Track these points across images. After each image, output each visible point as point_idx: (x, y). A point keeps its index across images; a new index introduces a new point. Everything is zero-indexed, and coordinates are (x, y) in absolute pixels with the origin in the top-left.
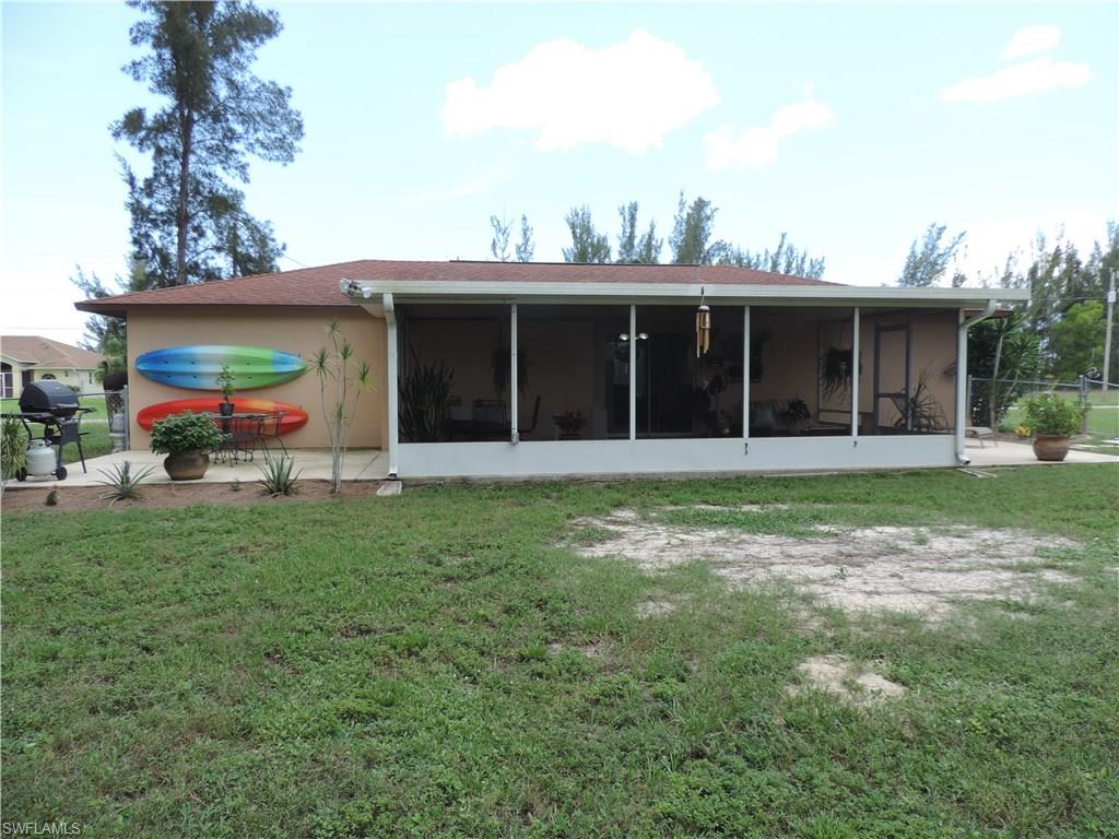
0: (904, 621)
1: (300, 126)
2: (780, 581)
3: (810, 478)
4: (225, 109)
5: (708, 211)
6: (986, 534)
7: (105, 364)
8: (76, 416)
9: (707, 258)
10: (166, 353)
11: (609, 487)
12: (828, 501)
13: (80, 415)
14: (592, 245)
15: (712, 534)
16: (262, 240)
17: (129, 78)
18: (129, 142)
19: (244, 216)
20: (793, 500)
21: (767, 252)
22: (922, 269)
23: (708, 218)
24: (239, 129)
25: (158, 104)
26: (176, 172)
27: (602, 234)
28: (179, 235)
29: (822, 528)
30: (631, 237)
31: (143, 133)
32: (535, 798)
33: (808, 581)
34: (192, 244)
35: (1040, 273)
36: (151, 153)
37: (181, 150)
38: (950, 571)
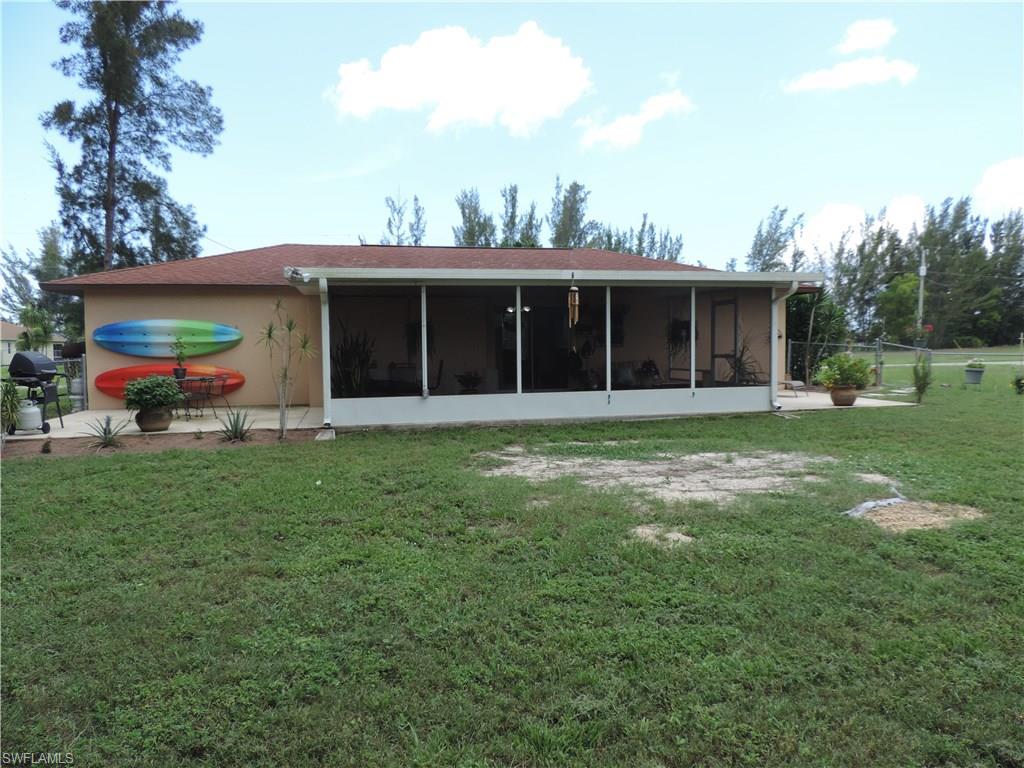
0: (703, 505)
1: (220, 121)
2: (625, 486)
3: (658, 422)
4: (150, 104)
5: (582, 194)
6: (777, 456)
7: (25, 335)
8: (55, 380)
9: (582, 234)
10: (120, 326)
11: (501, 430)
12: (669, 437)
13: (58, 379)
14: (479, 223)
15: (581, 461)
16: (185, 222)
17: (60, 73)
18: (59, 132)
19: (168, 201)
20: (643, 437)
21: (632, 231)
22: (767, 246)
23: (582, 200)
24: (163, 122)
25: (86, 98)
26: (103, 160)
27: (488, 214)
28: (107, 217)
29: (660, 455)
30: (513, 217)
31: (72, 124)
32: (469, 592)
33: (644, 485)
34: (118, 225)
35: (867, 249)
36: (80, 142)
37: (108, 140)
38: (743, 478)
